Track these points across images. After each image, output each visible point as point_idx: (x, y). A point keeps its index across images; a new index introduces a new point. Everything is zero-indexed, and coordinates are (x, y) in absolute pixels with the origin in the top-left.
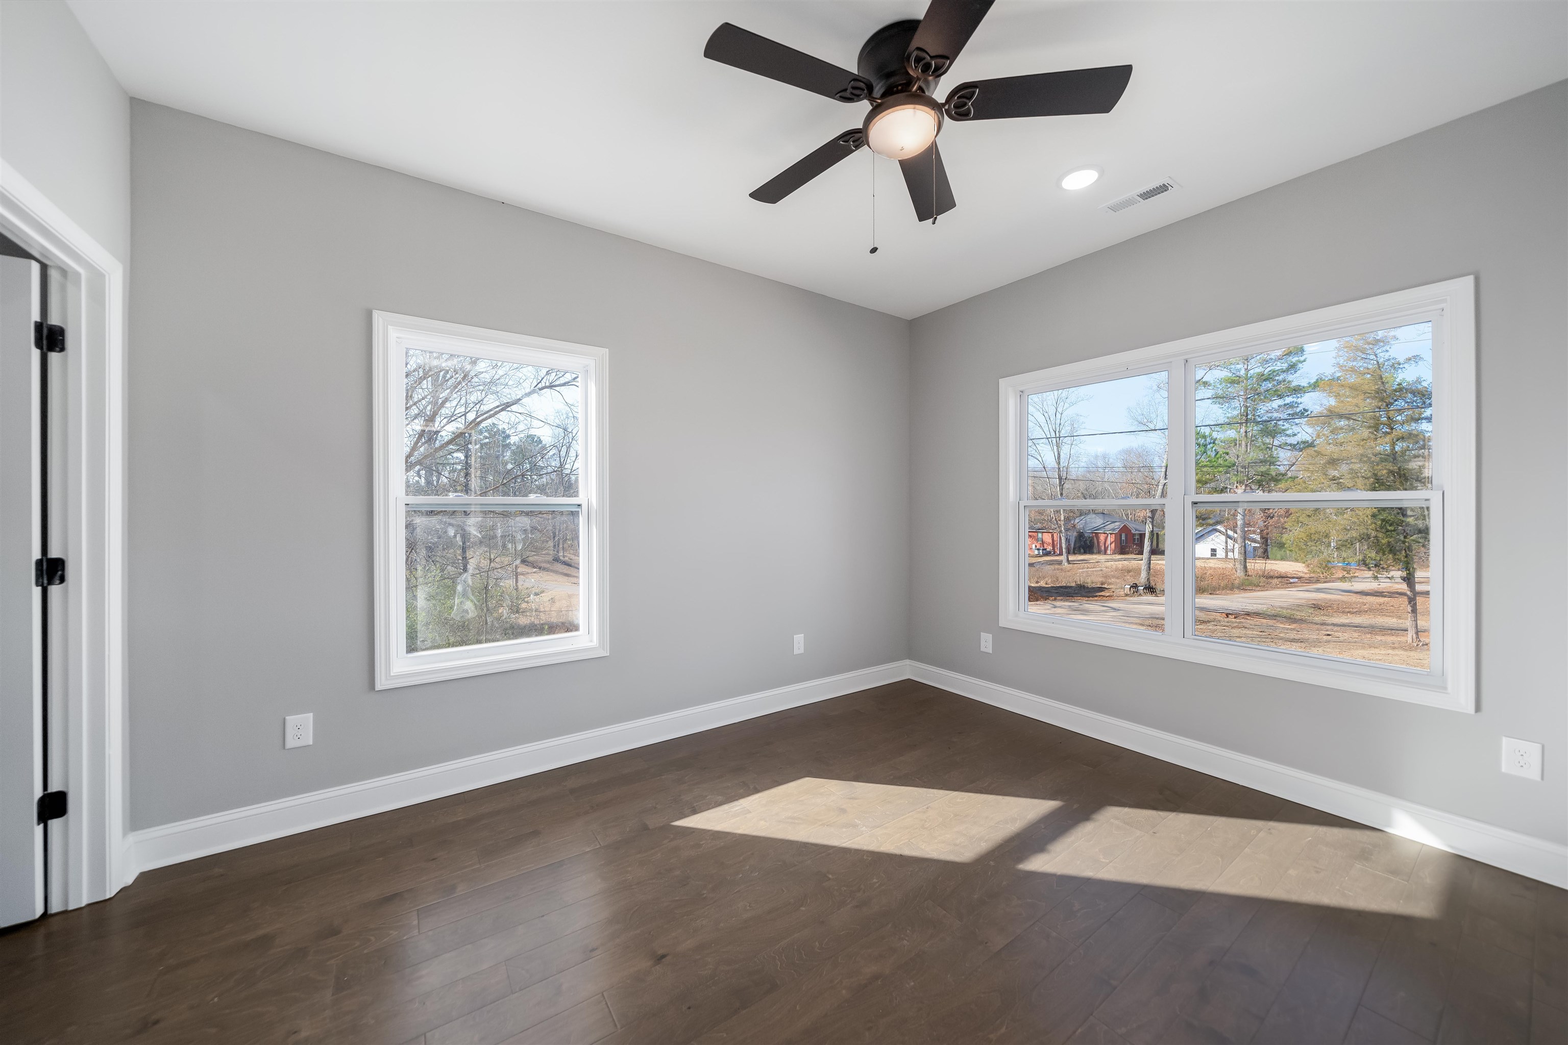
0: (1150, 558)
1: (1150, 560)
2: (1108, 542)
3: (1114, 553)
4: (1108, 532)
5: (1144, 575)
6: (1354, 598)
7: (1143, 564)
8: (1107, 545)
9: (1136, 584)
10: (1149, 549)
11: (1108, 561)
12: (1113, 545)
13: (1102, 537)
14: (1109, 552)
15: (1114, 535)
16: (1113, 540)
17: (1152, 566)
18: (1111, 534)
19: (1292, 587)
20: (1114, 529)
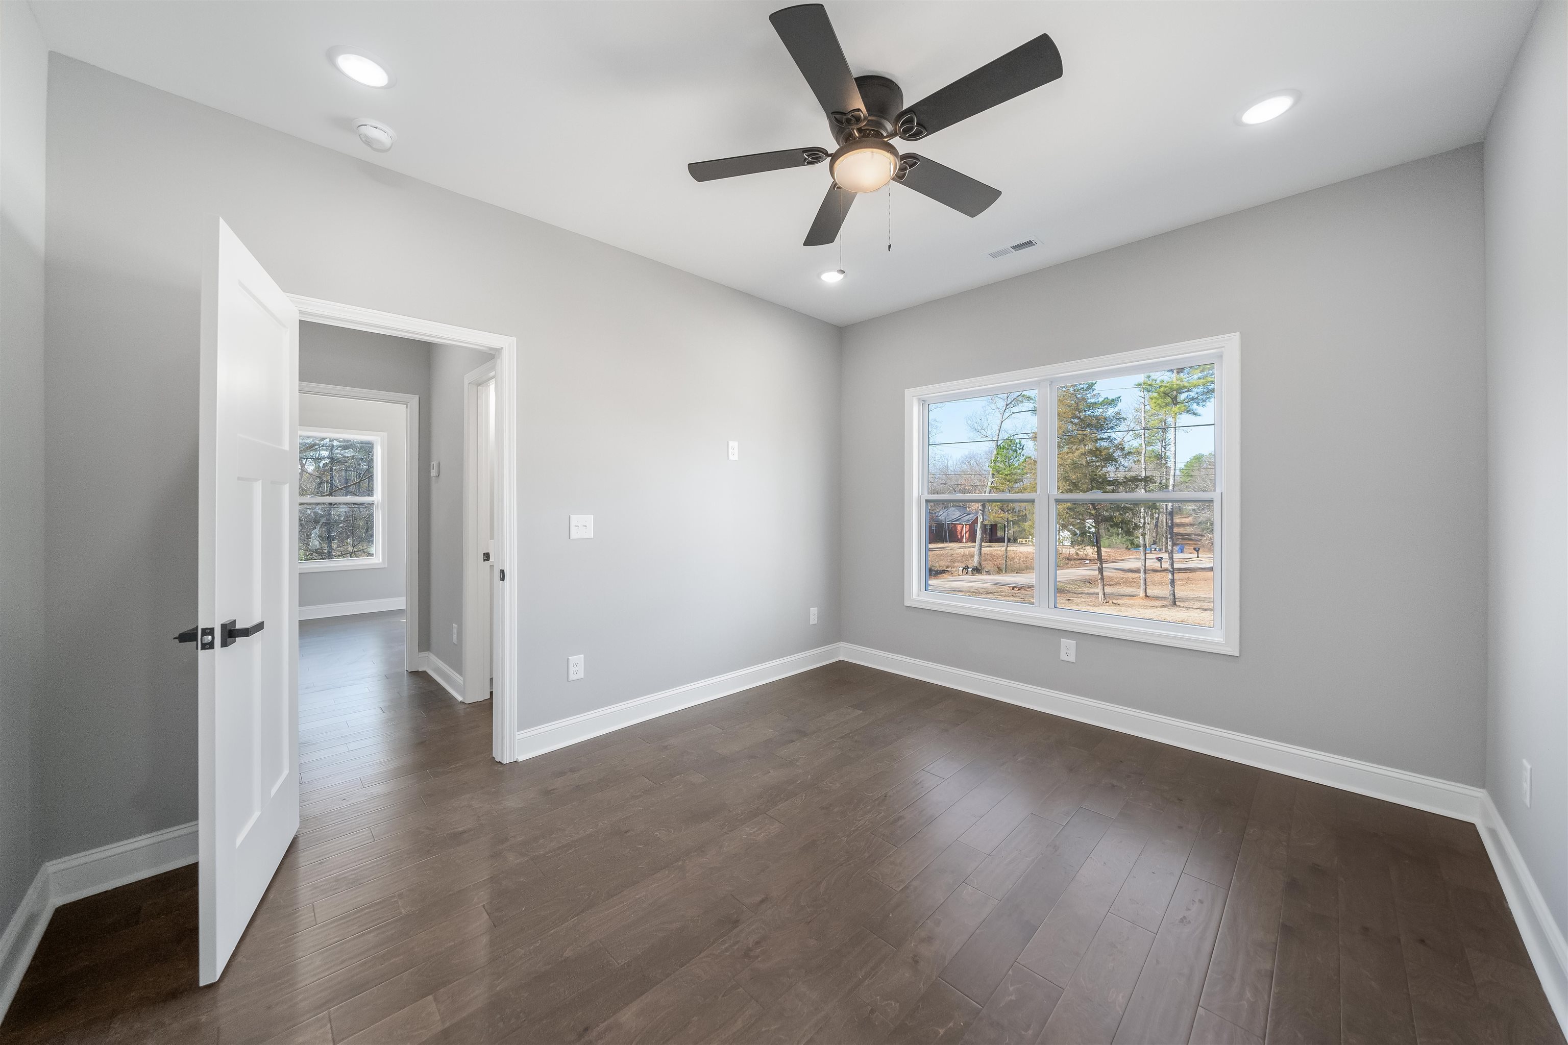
0: (981, 544)
1: (981, 546)
2: (964, 532)
3: (967, 542)
4: (963, 523)
5: (976, 559)
6: (1121, 574)
7: (975, 551)
8: (962, 535)
9: (967, 566)
10: (980, 537)
11: (960, 548)
12: (968, 534)
13: (959, 528)
14: (964, 540)
15: (968, 526)
16: (967, 530)
17: (982, 551)
18: (966, 525)
19: (1080, 567)
20: (968, 521)
